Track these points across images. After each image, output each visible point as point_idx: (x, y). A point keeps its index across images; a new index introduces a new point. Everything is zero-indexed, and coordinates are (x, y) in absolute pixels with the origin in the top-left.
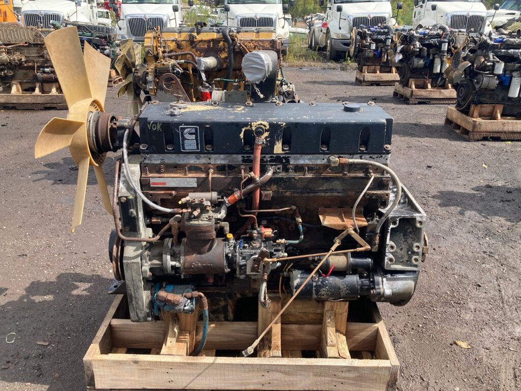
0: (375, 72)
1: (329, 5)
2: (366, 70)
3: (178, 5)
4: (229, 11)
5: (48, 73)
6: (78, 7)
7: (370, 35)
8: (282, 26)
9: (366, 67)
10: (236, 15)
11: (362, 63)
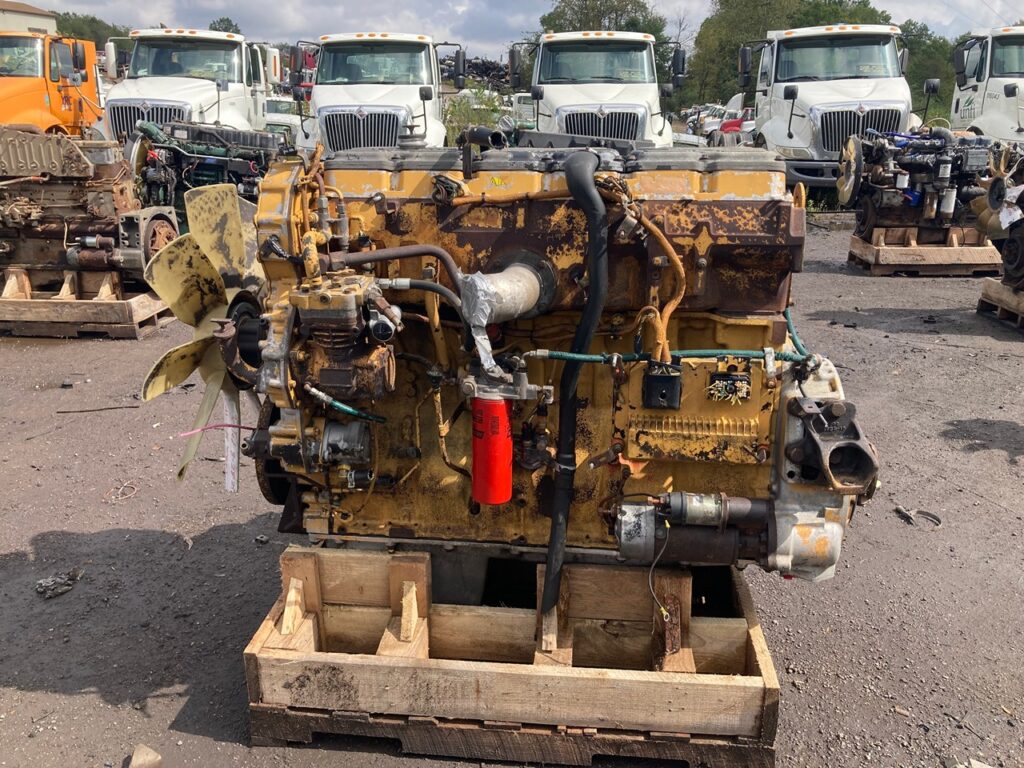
0: (905, 242)
1: (760, 86)
2: (882, 238)
3: (432, 86)
4: (541, 98)
5: (92, 248)
6: (222, 93)
7: (895, 155)
8: (657, 132)
9: (883, 230)
10: (557, 107)
11: (872, 220)
